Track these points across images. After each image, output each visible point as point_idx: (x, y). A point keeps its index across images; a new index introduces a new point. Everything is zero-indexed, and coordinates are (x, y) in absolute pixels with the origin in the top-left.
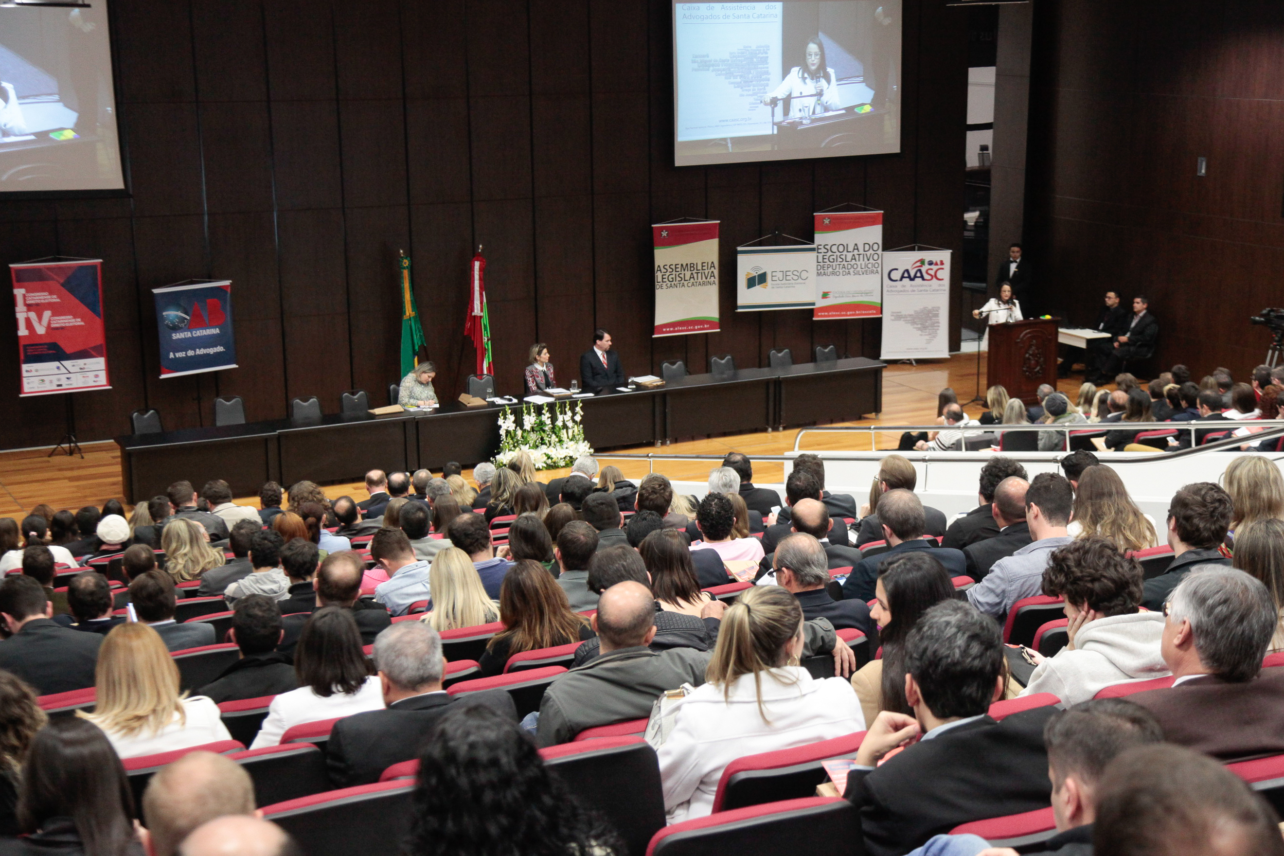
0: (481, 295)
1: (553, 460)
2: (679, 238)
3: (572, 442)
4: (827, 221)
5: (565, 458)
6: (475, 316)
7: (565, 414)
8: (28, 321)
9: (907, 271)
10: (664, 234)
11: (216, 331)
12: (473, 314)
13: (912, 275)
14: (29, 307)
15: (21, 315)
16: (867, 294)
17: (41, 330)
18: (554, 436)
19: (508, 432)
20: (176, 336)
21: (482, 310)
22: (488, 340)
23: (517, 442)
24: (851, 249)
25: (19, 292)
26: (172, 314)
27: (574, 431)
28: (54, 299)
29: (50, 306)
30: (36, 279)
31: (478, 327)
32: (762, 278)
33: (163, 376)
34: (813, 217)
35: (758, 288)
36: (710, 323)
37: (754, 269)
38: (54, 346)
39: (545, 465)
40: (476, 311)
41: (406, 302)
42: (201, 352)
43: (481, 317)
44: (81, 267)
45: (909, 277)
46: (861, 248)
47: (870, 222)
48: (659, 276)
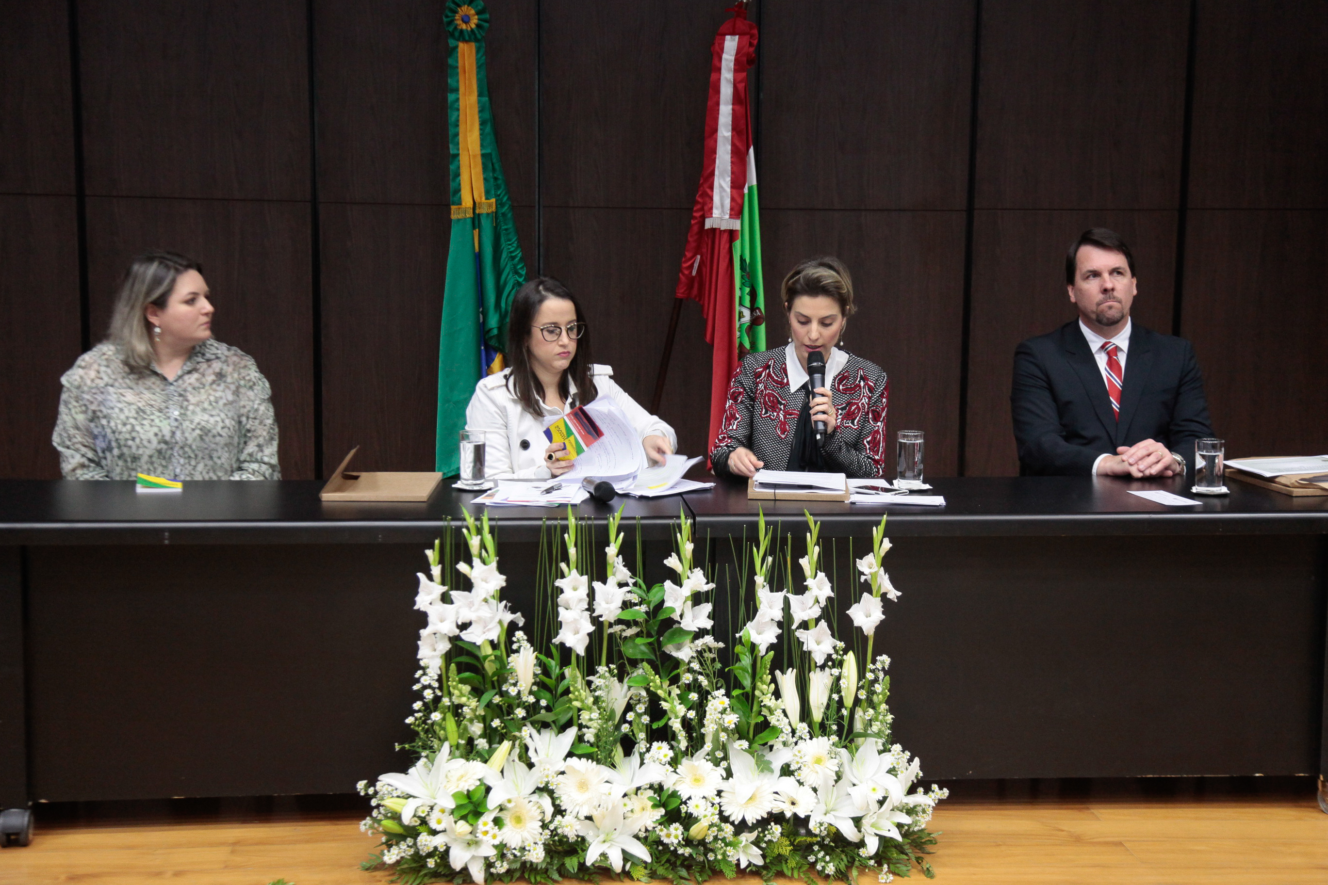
0: (739, 157)
1: (696, 831)
3: (823, 744)
5: (763, 823)
6: (713, 230)
7: (800, 589)
12: (709, 224)
18: (718, 701)
19: (460, 652)
21: (737, 211)
22: (755, 322)
23: (504, 710)
27: (836, 687)
31: (723, 265)
39: (642, 853)
40: (716, 213)
41: (464, 160)
43: (732, 235)
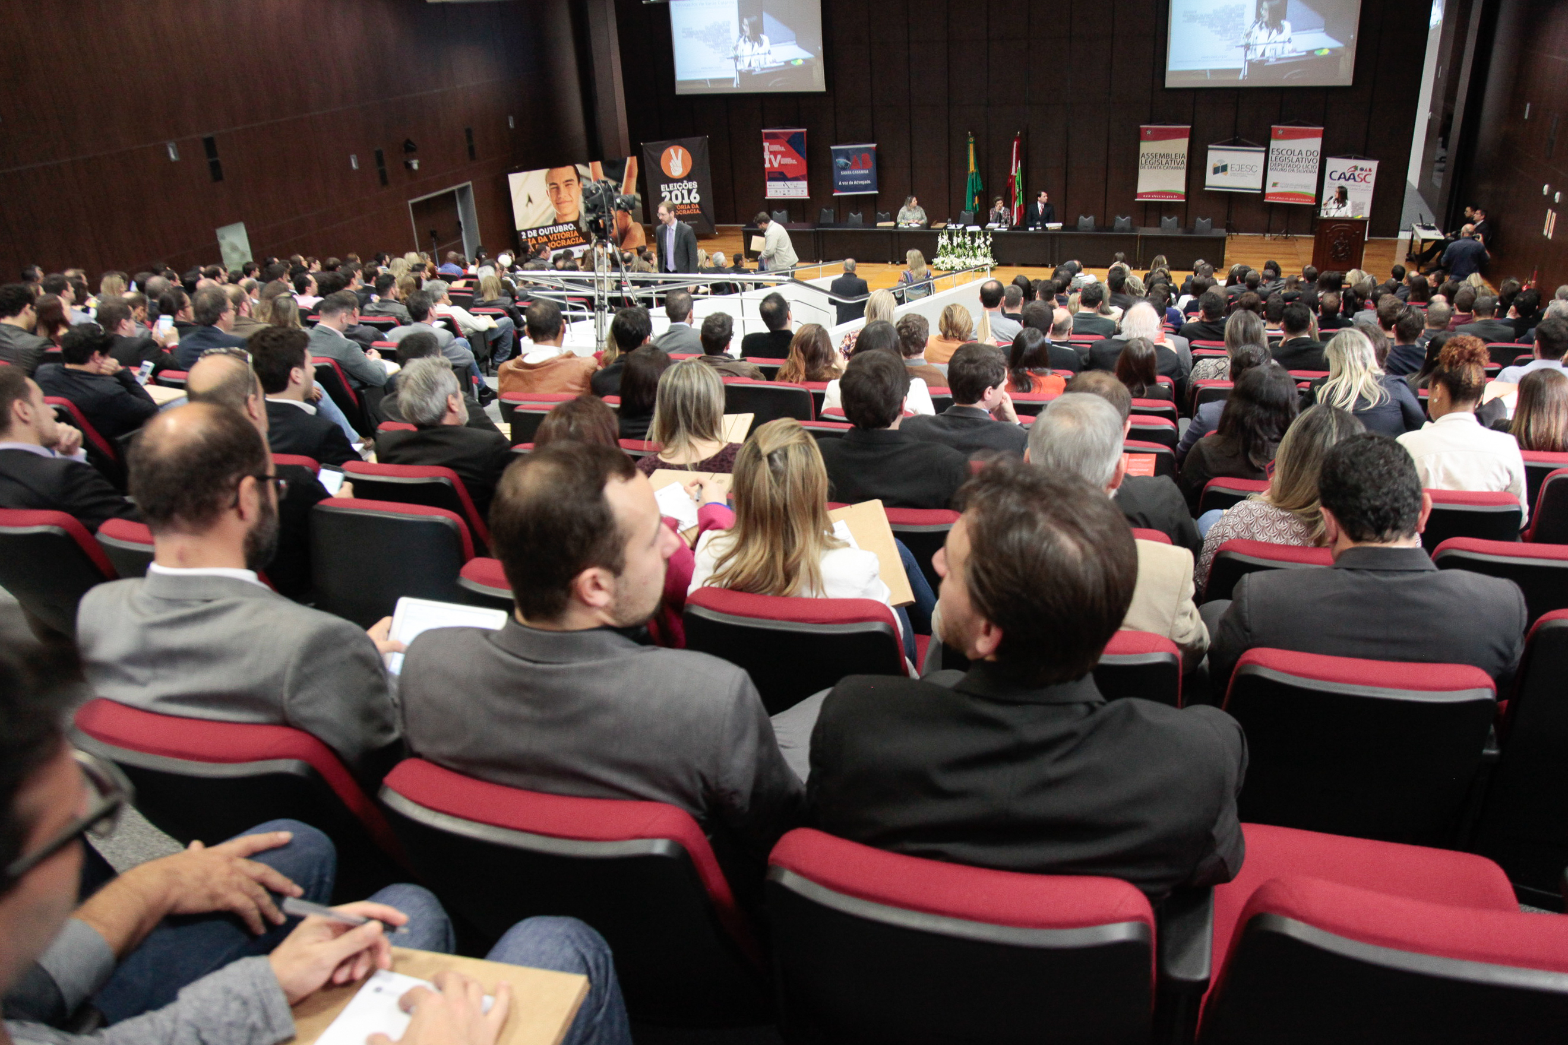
0: (1017, 162)
2: (1159, 136)
3: (983, 257)
4: (1280, 132)
6: (1013, 175)
8: (770, 160)
9: (1344, 173)
10: (1149, 132)
11: (867, 172)
13: (1347, 177)
14: (771, 153)
15: (767, 156)
16: (1306, 187)
17: (776, 165)
18: (970, 252)
19: (943, 246)
20: (843, 173)
21: (1016, 172)
22: (1020, 191)
23: (947, 252)
24: (1296, 153)
25: (766, 145)
26: (841, 161)
27: (984, 250)
28: (783, 149)
29: (780, 153)
30: (773, 138)
31: (1014, 182)
32: (1224, 168)
33: (835, 194)
34: (1270, 129)
35: (1220, 175)
36: (1179, 196)
37: (1220, 161)
38: (782, 173)
40: (1013, 172)
41: (971, 163)
42: (857, 183)
43: (1015, 176)
44: (796, 133)
45: (1345, 178)
46: (1304, 153)
47: (1313, 135)
48: (1142, 160)
